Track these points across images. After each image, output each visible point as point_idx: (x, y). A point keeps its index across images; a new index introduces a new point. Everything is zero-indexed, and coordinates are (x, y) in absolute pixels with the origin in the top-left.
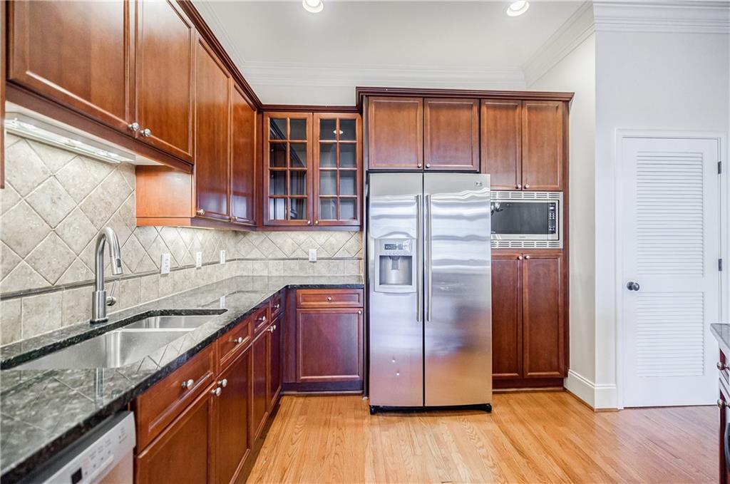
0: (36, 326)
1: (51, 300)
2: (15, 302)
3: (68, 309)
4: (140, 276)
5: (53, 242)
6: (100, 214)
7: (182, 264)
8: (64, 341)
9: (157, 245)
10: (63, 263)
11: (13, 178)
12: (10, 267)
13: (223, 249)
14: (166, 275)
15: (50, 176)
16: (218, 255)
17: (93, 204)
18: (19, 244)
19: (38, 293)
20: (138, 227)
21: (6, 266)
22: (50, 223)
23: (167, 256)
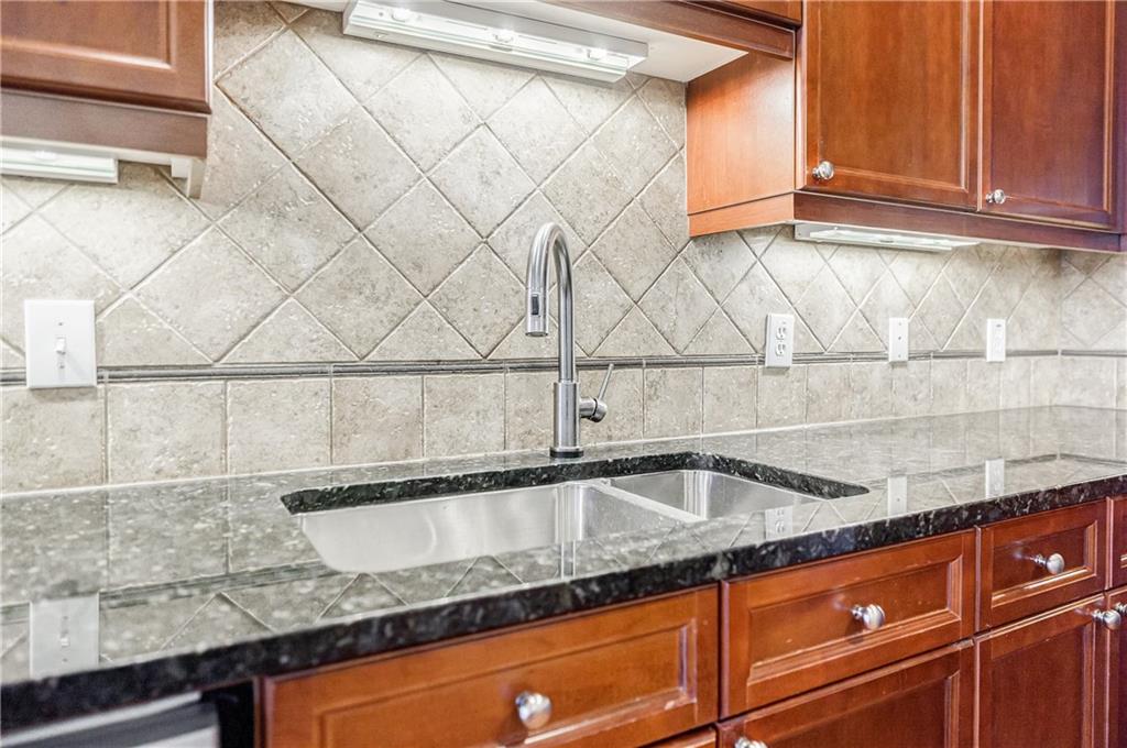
0: (451, 436)
1: (480, 388)
2: (410, 381)
3: (517, 414)
4: (703, 364)
5: (485, 267)
6: (591, 208)
7: (836, 346)
8: (456, 478)
9: (752, 292)
10: (504, 312)
11: (406, 135)
12: (401, 312)
13: (997, 314)
14: (782, 370)
15: (478, 126)
16: (977, 332)
17: (575, 184)
18: (418, 267)
19: (454, 371)
20: (694, 238)
21: (394, 309)
22: (479, 227)
23: (784, 320)
